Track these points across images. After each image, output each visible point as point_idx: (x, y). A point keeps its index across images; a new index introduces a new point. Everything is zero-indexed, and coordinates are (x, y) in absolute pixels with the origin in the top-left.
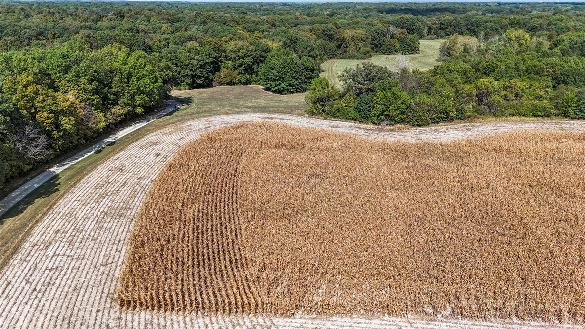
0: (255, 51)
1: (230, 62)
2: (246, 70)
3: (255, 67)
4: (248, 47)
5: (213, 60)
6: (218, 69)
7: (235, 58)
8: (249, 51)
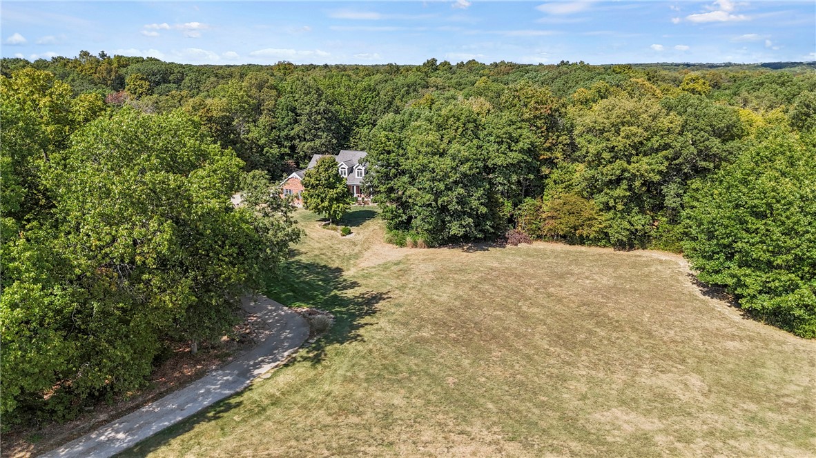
0: (681, 134)
1: (581, 167)
2: (635, 199)
3: (671, 189)
4: (655, 117)
5: (520, 156)
6: (535, 188)
7: (598, 155)
8: (655, 133)
